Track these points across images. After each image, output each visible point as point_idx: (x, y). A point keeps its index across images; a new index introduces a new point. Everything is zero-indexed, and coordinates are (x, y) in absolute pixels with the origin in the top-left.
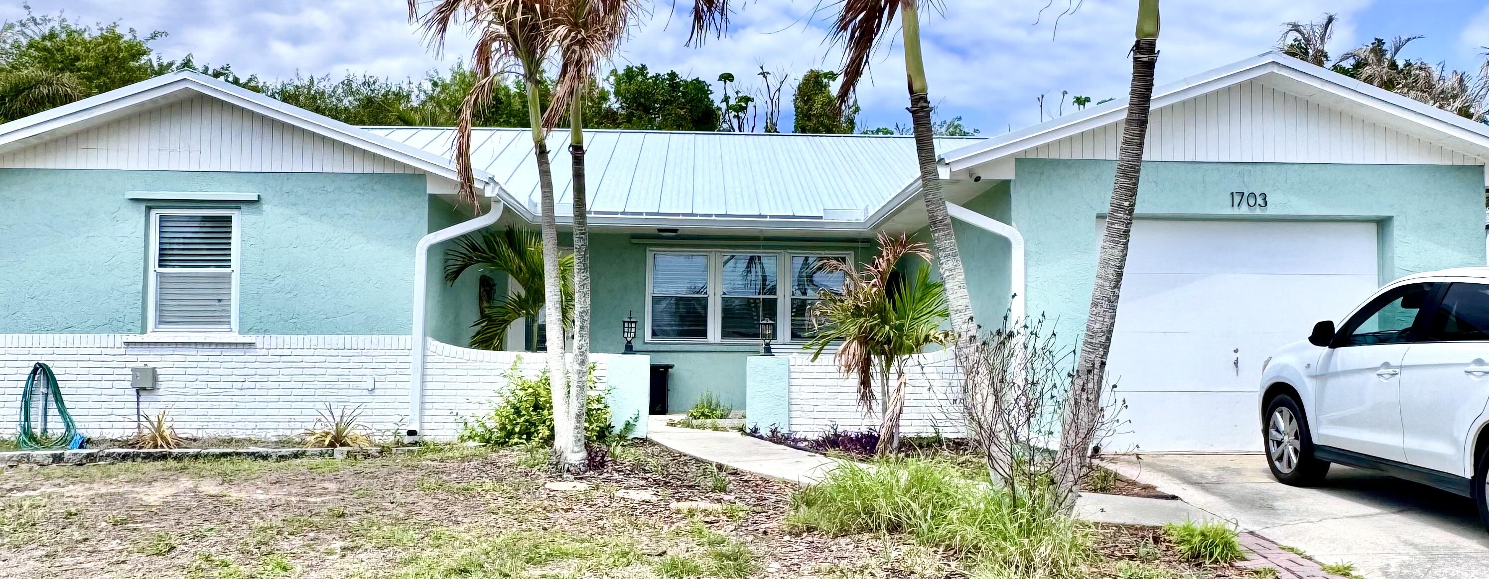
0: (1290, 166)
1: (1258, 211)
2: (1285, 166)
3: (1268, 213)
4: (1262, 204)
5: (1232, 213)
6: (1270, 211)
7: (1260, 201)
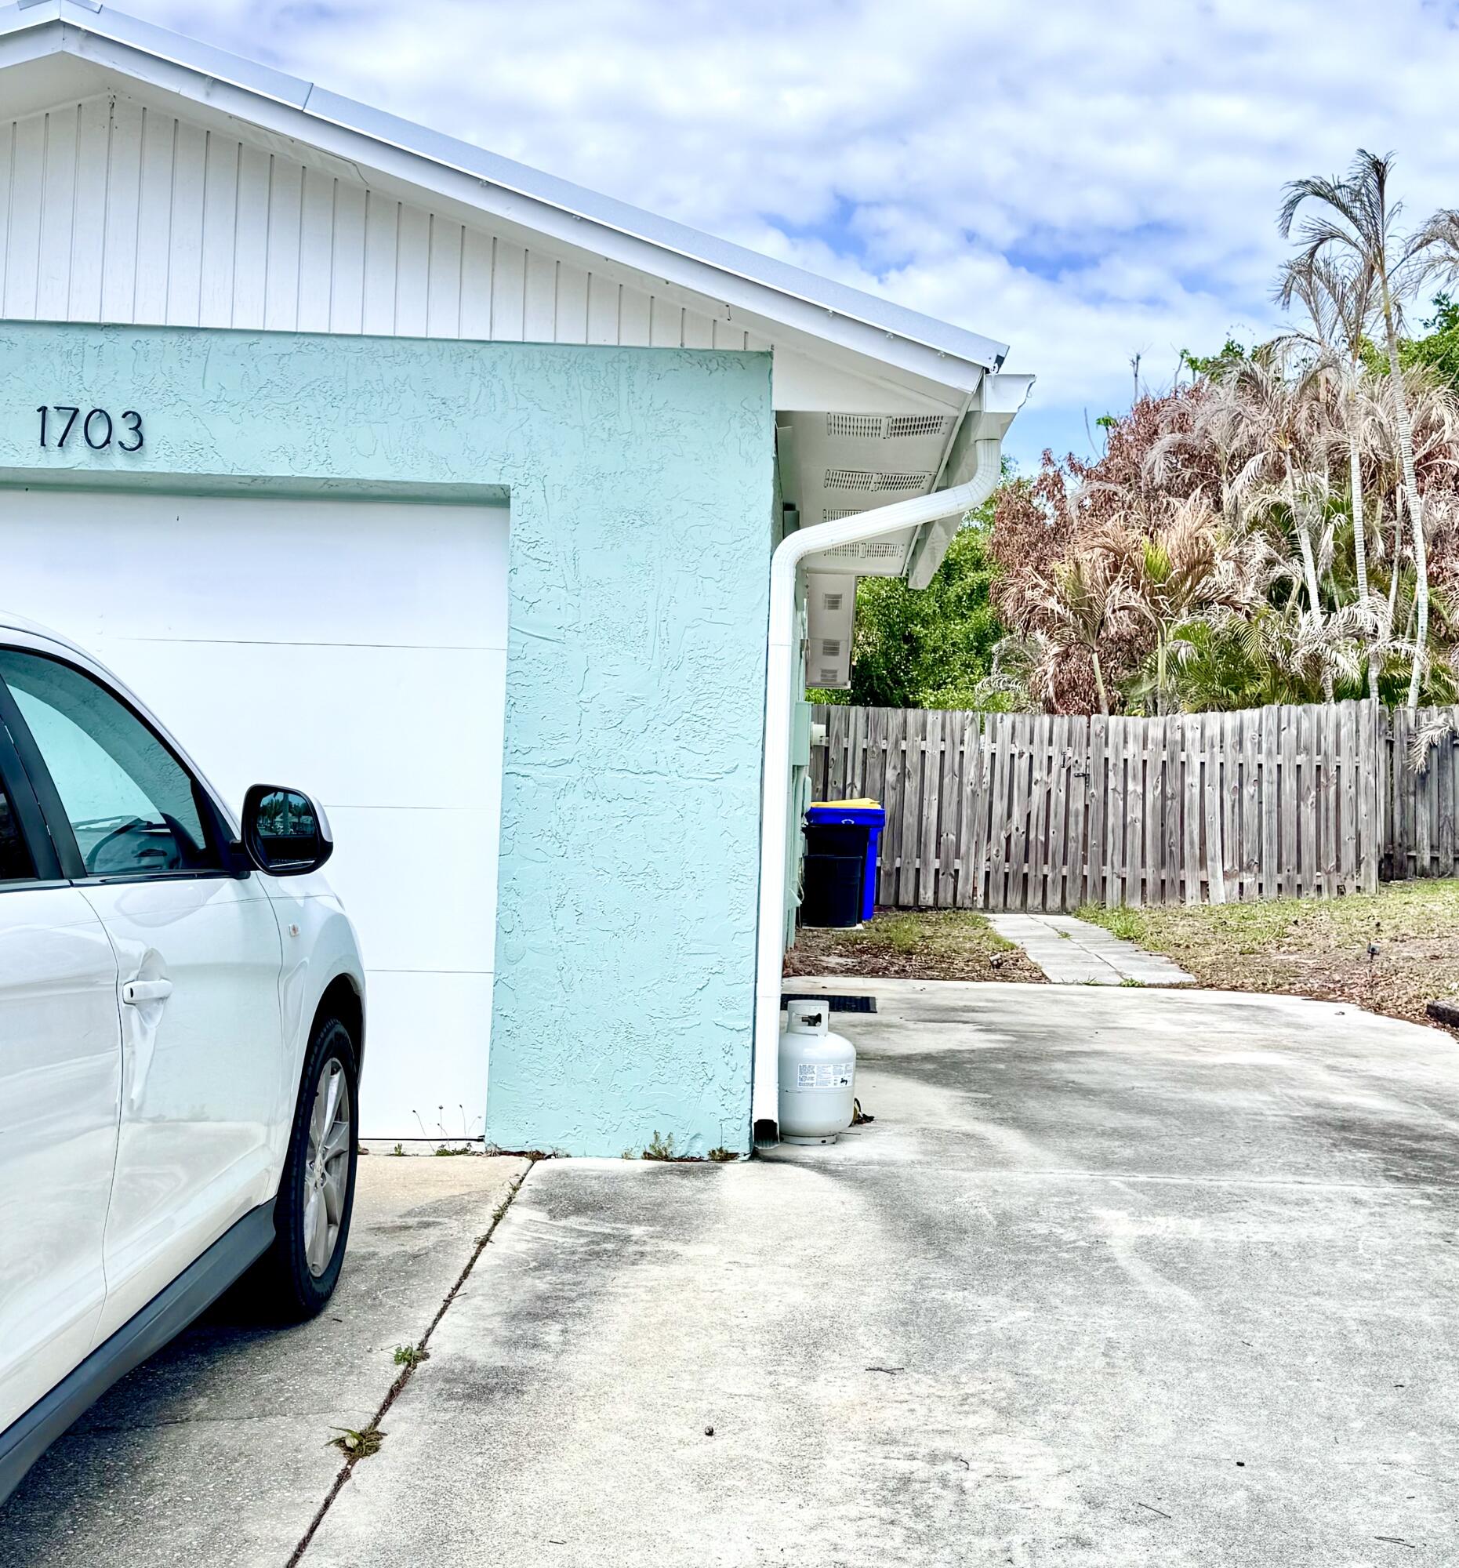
0: (215, 338)
1: (117, 463)
2: (203, 336)
3: (146, 467)
4: (131, 440)
5: (42, 465)
6: (155, 462)
7: (124, 432)
